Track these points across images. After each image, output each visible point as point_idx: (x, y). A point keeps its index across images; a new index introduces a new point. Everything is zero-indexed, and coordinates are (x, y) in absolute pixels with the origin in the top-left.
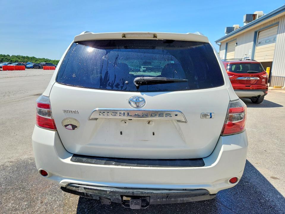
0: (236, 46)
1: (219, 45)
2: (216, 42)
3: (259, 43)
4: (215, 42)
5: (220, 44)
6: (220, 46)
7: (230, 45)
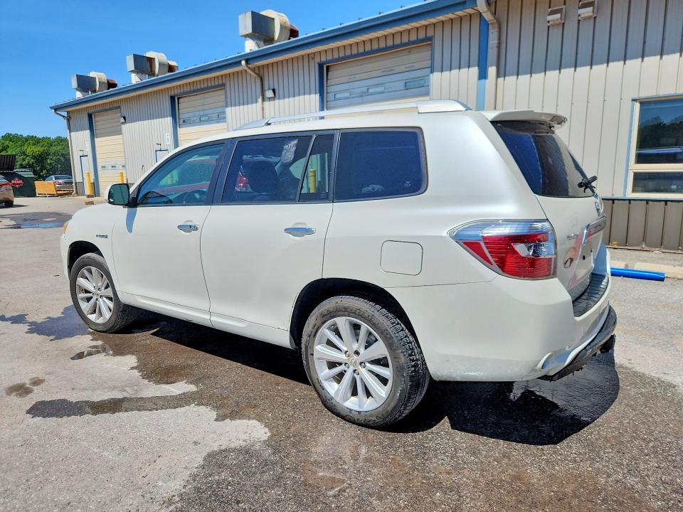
0: (123, 123)
1: (64, 117)
2: (56, 110)
3: (184, 121)
4: (52, 108)
5: (65, 114)
6: (69, 119)
7: (97, 119)
